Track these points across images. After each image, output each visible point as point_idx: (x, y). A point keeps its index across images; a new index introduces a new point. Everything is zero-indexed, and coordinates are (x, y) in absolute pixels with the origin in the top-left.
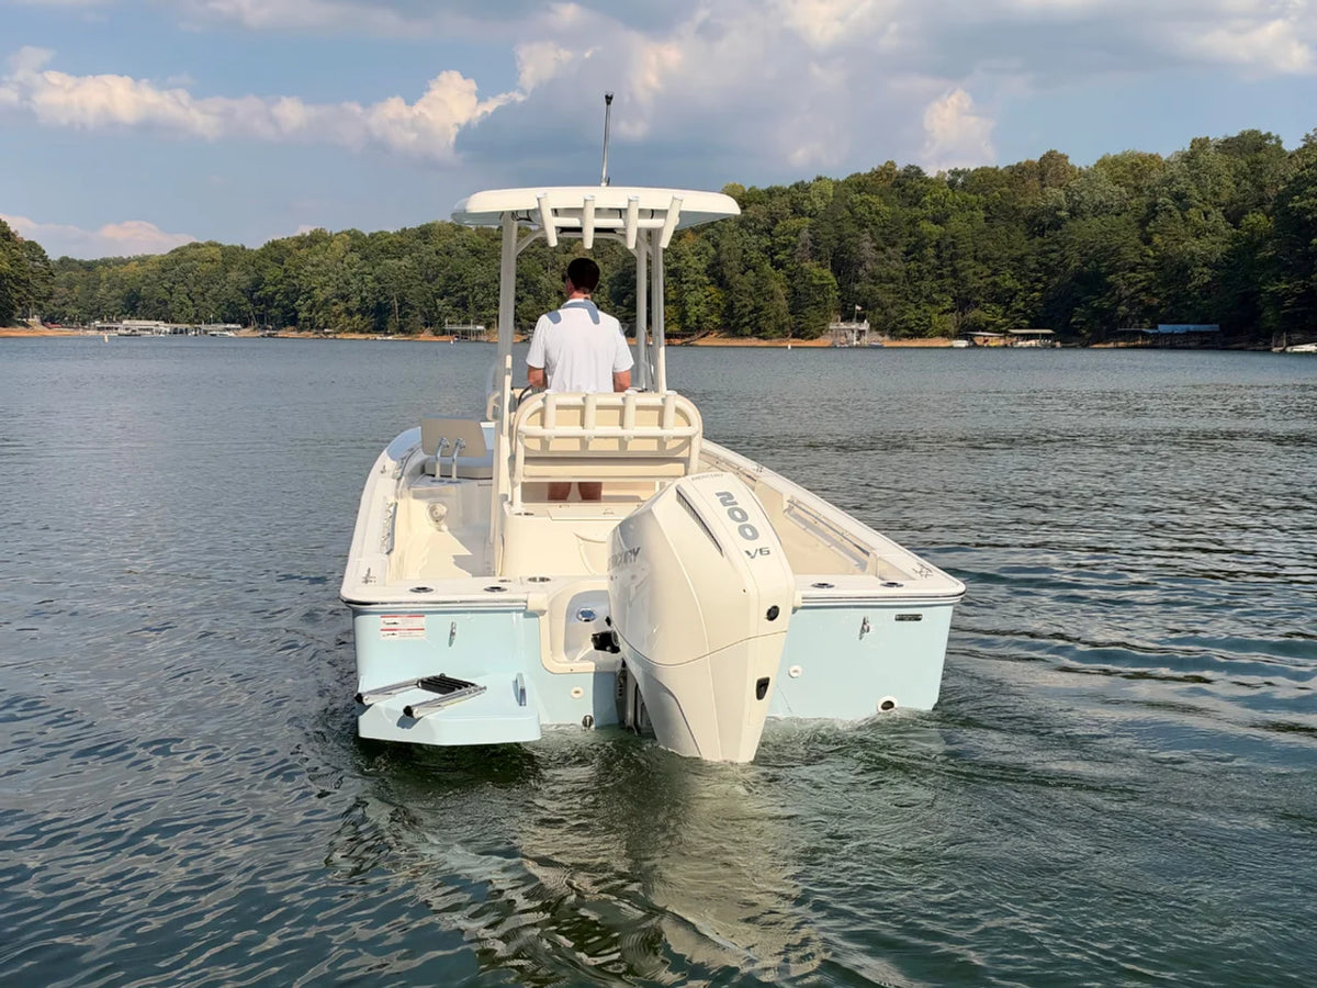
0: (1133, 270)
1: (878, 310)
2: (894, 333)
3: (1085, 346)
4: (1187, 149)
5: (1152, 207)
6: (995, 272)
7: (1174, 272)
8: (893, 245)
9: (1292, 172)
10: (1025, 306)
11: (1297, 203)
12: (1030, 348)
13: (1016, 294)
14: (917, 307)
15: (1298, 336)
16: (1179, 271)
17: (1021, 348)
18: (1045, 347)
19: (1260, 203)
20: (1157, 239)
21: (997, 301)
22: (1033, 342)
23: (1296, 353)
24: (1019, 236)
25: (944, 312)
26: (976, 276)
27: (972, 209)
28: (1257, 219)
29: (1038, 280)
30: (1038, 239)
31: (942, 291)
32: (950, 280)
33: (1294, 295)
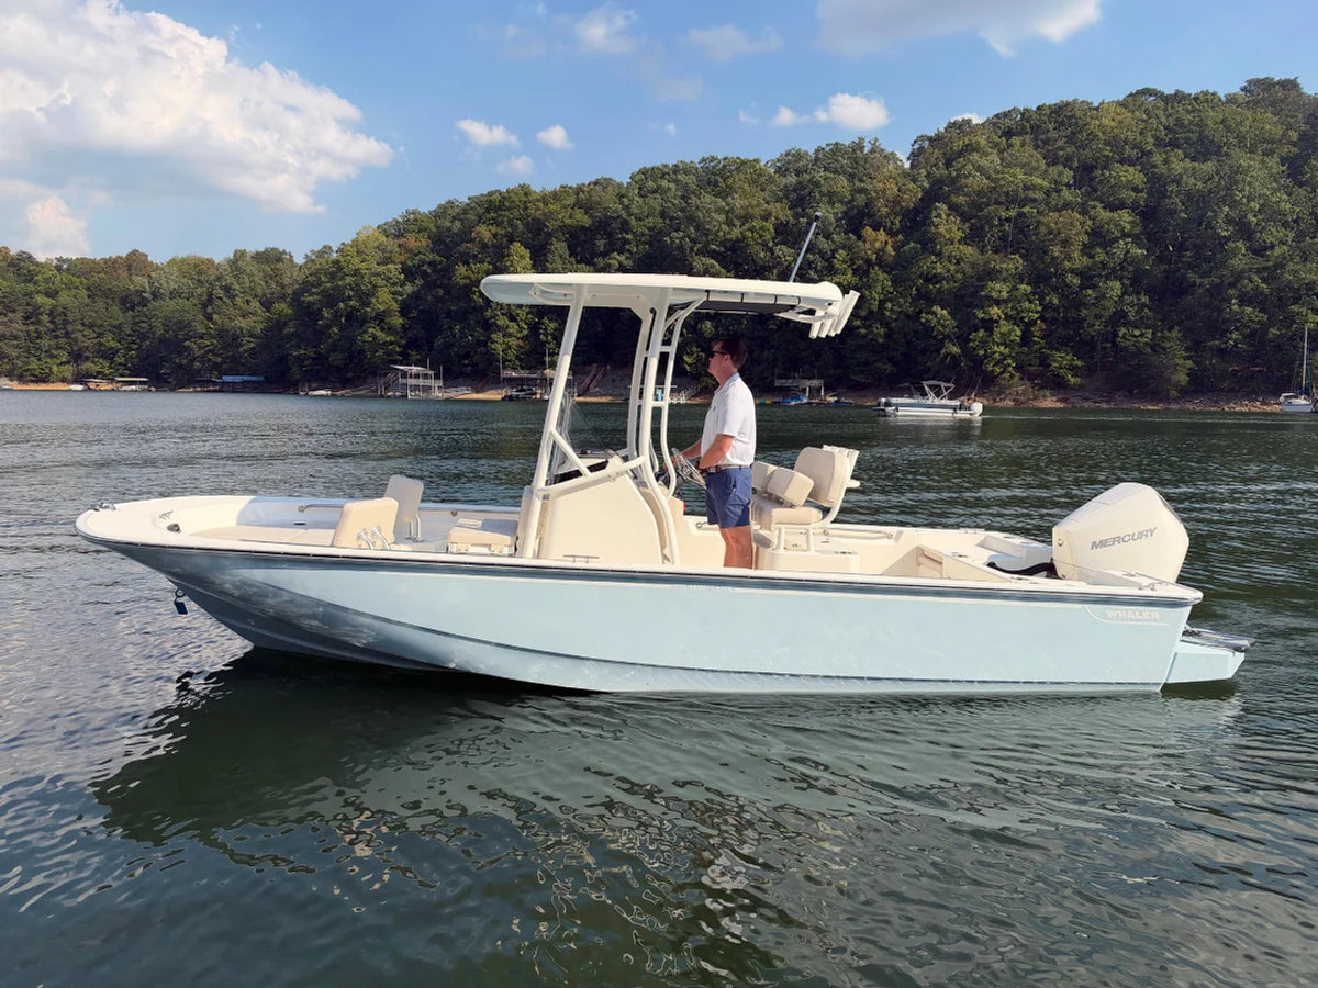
0: (202, 338)
1: (6, 360)
2: (21, 379)
3: (173, 390)
4: (232, 256)
5: (210, 295)
6: (100, 335)
7: (230, 339)
8: (14, 311)
9: (300, 277)
10: (126, 360)
11: (309, 298)
12: (132, 391)
13: (117, 352)
14: (39, 360)
15: (314, 385)
16: (234, 340)
17: (125, 391)
18: (143, 390)
19: (284, 297)
20: (215, 317)
21: (103, 356)
22: (134, 387)
23: (316, 396)
24: (116, 309)
25: (62, 364)
26: (85, 339)
27: (77, 288)
28: (282, 307)
29: (134, 342)
30: (130, 312)
31: (58, 347)
32: (63, 340)
33: (309, 358)
